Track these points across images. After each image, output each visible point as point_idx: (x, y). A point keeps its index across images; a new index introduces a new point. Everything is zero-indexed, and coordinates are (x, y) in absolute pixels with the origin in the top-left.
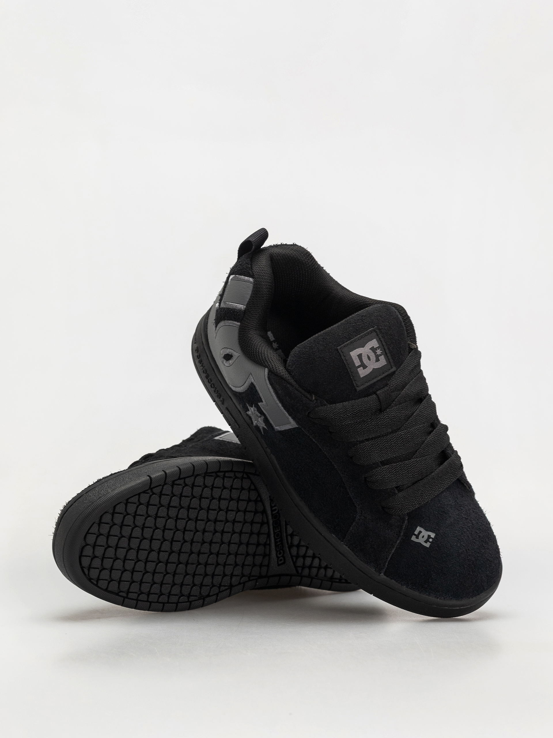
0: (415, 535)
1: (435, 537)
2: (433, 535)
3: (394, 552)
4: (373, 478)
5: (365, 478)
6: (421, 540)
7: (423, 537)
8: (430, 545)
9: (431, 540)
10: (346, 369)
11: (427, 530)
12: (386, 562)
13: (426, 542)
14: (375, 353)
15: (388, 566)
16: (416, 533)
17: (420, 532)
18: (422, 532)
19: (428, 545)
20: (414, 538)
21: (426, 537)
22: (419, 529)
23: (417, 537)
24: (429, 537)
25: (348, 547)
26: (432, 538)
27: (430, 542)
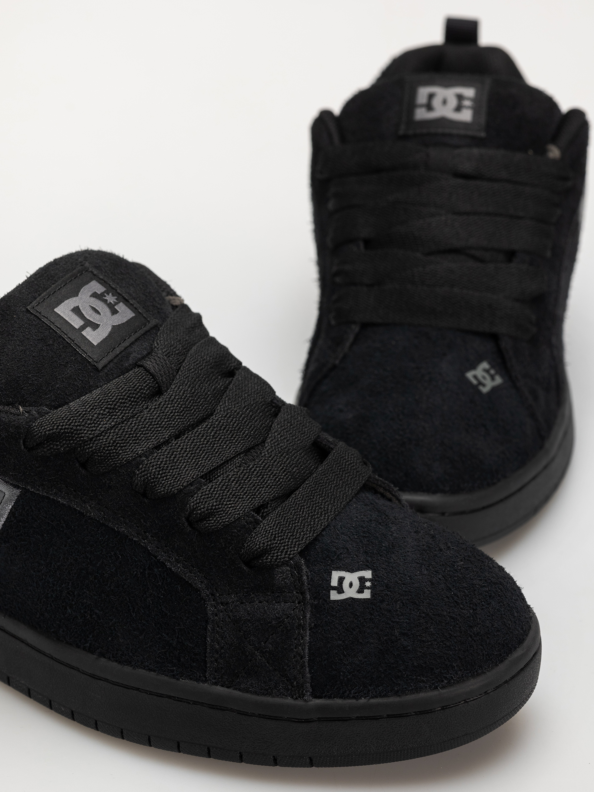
0: (334, 588)
1: (372, 575)
2: (368, 574)
3: (310, 639)
4: (200, 510)
5: (187, 519)
6: (350, 593)
7: (351, 585)
8: (371, 592)
9: (368, 584)
10: (60, 337)
11: (352, 571)
12: (303, 666)
13: (360, 591)
14: (105, 301)
15: (310, 672)
16: (334, 583)
17: (341, 580)
18: (344, 578)
19: (367, 595)
20: (334, 596)
21: (356, 584)
22: (335, 575)
23: (340, 590)
24: (362, 580)
25: (222, 686)
26: (370, 580)
27: (368, 588)
